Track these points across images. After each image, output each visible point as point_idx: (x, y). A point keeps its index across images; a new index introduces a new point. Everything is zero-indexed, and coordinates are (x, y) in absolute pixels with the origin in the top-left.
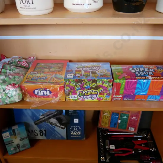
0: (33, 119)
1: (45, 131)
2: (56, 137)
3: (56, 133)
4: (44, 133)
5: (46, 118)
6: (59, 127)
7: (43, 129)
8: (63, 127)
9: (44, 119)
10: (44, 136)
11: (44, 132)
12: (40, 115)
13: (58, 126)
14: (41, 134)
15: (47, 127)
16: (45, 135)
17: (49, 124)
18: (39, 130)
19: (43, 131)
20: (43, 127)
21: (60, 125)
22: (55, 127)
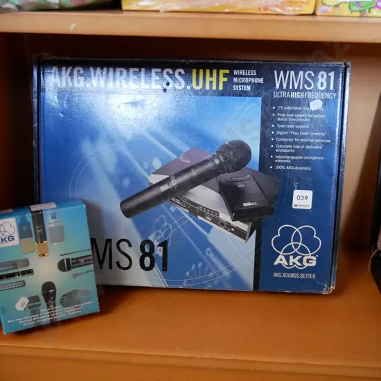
0: (119, 188)
1: (164, 244)
2: (211, 274)
3: (212, 255)
4: (161, 254)
5: (174, 183)
6: (228, 227)
7: (158, 234)
8: (244, 227)
9: (164, 188)
10: (156, 270)
11: (159, 252)
12: (151, 167)
13: (222, 224)
14: (147, 261)
15: (175, 226)
16: (164, 268)
17: (185, 212)
18: (137, 240)
19: (156, 244)
20: (159, 226)
21: (234, 219)
22: (208, 229)
